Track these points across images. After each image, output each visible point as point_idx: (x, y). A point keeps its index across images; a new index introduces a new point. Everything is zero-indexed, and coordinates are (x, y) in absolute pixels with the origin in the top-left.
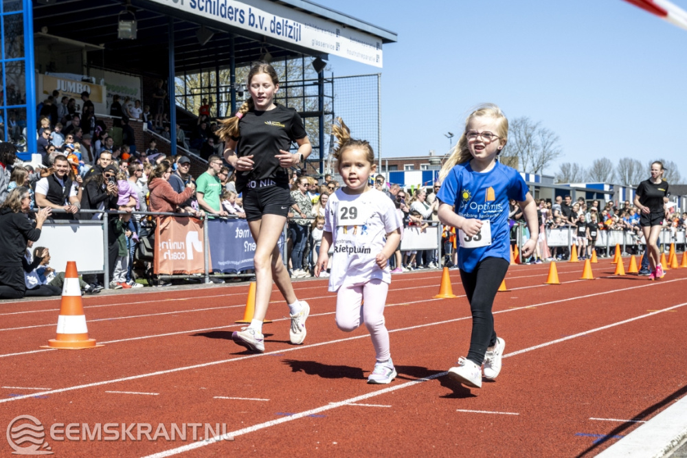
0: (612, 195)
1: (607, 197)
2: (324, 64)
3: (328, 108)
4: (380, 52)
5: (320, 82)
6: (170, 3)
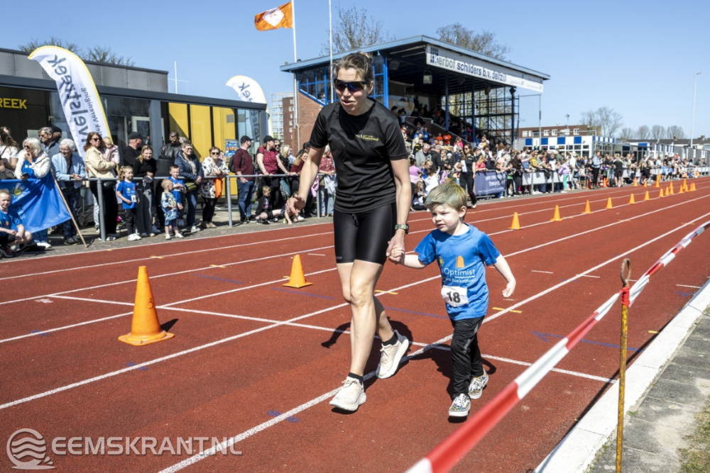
0: (651, 149)
1: (648, 149)
2: (514, 91)
3: (516, 111)
4: (542, 85)
5: (513, 99)
6: (449, 68)
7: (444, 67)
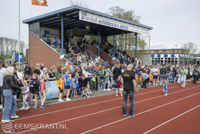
5: (136, 38)
6: (93, 22)
7: (90, 21)
